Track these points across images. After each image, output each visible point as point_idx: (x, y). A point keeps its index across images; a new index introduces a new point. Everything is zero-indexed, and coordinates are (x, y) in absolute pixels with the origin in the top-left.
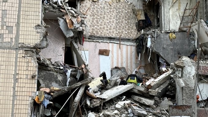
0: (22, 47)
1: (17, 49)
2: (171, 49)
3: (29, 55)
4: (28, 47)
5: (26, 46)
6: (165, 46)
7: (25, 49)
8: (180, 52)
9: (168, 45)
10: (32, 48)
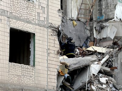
0: (51, 27)
1: (48, 27)
2: (74, 34)
3: (54, 34)
4: (54, 27)
5: (53, 26)
6: (71, 31)
7: (52, 29)
8: (80, 38)
9: (72, 30)
10: (56, 28)
